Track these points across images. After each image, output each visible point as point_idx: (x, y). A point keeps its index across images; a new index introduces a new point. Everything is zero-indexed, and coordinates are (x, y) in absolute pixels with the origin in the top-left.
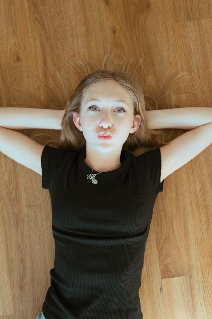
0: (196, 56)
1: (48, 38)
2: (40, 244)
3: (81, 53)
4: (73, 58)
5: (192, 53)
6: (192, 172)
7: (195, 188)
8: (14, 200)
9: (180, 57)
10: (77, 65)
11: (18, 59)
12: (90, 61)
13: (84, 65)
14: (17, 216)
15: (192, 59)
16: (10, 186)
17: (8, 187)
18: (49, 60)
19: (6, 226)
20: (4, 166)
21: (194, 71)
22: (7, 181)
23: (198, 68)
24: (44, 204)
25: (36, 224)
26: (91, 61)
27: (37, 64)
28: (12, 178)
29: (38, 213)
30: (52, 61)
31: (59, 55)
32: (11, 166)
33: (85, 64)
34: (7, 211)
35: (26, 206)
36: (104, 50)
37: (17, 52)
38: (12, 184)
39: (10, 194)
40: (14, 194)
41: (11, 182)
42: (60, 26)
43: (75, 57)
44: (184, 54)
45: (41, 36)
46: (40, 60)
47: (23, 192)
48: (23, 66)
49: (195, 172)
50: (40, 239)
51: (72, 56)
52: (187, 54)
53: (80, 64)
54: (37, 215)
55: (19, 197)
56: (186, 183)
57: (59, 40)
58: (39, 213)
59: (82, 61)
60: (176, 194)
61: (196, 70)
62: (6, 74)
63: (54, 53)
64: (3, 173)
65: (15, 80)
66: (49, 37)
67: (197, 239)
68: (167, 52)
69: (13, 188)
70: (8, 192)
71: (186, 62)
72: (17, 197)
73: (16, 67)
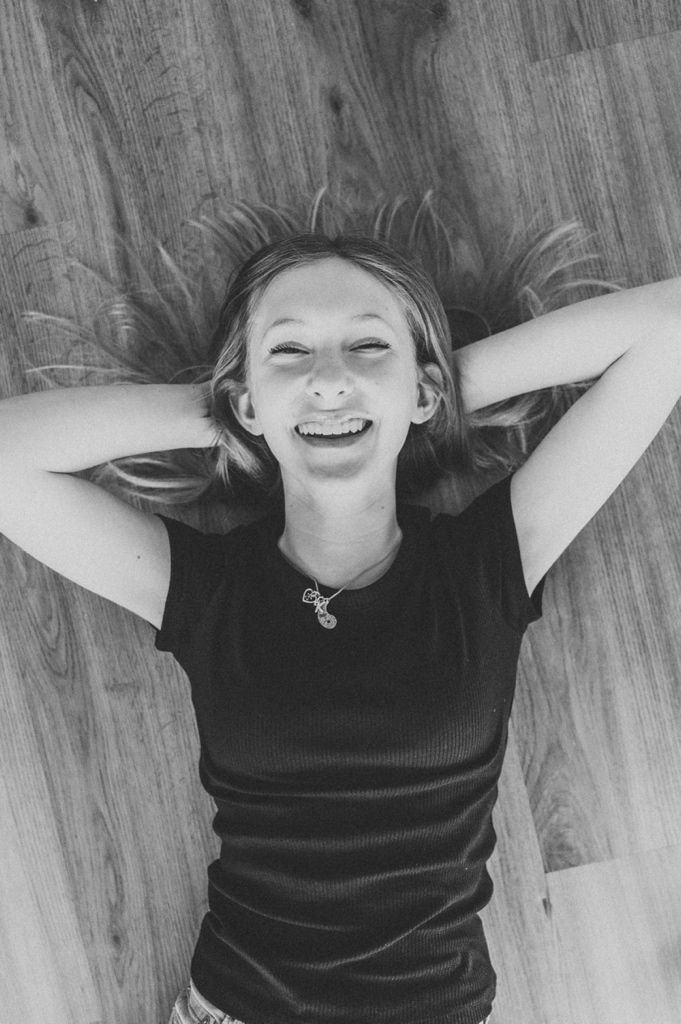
0: (603, 166)
1: (121, 140)
2: (162, 802)
3: (236, 185)
4: (211, 201)
5: (592, 159)
6: (616, 539)
8: (66, 672)
9: (553, 173)
10: (228, 226)
11: (32, 218)
12: (269, 208)
13: (249, 224)
14: (80, 721)
15: (592, 177)
16: (48, 630)
17: (42, 636)
18: (132, 216)
19: (48, 753)
20: (22, 568)
21: (602, 218)
22: (37, 616)
23: (613, 206)
24: (161, 677)
25: (142, 740)
26: (273, 211)
27: (93, 232)
28: (54, 605)
29: (146, 707)
30: (142, 218)
31: (163, 196)
34: (46, 710)
35: (106, 688)
36: (309, 169)
37: (26, 194)
38: (53, 625)
39: (49, 654)
40: (63, 652)
41: (50, 618)
42: (159, 99)
43: (217, 199)
44: (567, 162)
45: (97, 137)
46: (103, 215)
47: (92, 644)
48: (49, 240)
49: (626, 539)
50: (159, 786)
51: (206, 197)
52: (576, 161)
54: (142, 715)
55: (79, 662)
56: (601, 574)
57: (158, 144)
58: (150, 707)
59: (240, 209)
60: (573, 611)
61: (607, 213)
63: (146, 189)
64: (23, 592)
65: (28, 290)
66: (125, 139)
67: (646, 743)
68: (512, 161)
69: (58, 638)
70: (42, 650)
71: (574, 189)
72: (74, 663)
73: (28, 246)
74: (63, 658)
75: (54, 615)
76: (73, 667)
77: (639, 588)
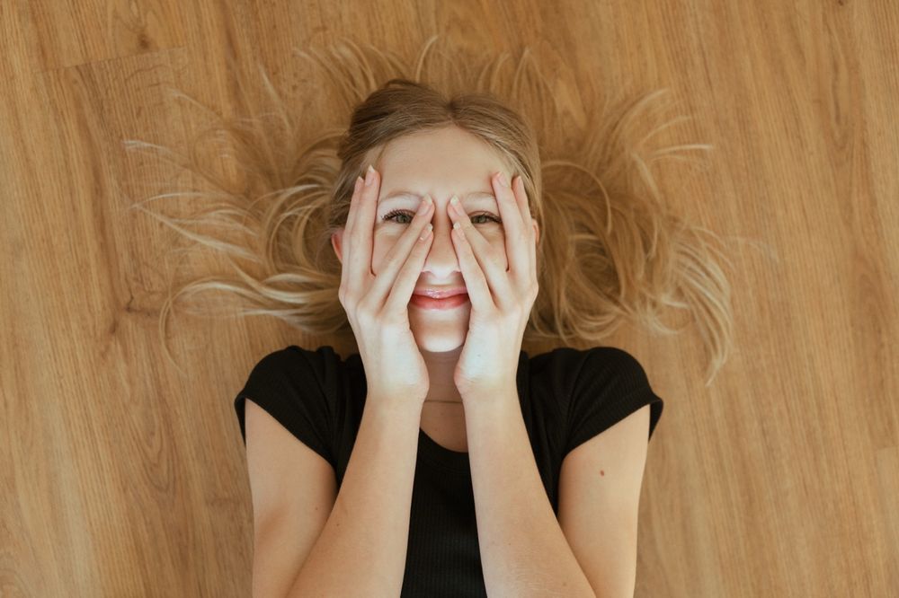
0: (696, 16)
3: (346, 19)
4: (321, 34)
5: (685, 8)
7: (710, 412)
8: (168, 486)
9: (649, 21)
10: (333, 59)
11: (144, 44)
12: (376, 50)
13: (356, 63)
14: (180, 535)
15: (684, 26)
16: (151, 446)
17: (144, 450)
18: (244, 45)
19: (147, 565)
20: (125, 384)
21: (693, 64)
22: (140, 432)
23: (704, 54)
25: (241, 554)
26: (381, 54)
27: (205, 58)
28: (156, 421)
30: (253, 48)
31: (275, 27)
32: (148, 383)
33: (361, 60)
34: (146, 524)
35: (207, 503)
36: (417, 7)
37: (139, 20)
38: (156, 441)
39: (151, 469)
40: (165, 467)
41: (152, 434)
43: (328, 32)
44: (662, 10)
46: (215, 43)
47: (193, 459)
48: (161, 65)
51: (317, 30)
52: (670, 12)
53: (345, 59)
54: (241, 528)
55: (180, 478)
59: (349, 46)
61: (698, 60)
62: (107, 93)
63: (257, 19)
64: (126, 407)
65: (139, 114)
67: (720, 557)
68: (610, 7)
69: (160, 452)
70: (144, 465)
71: (668, 36)
72: (175, 478)
73: (140, 70)
74: (165, 473)
75: (157, 433)
76: (174, 482)
77: (718, 412)
